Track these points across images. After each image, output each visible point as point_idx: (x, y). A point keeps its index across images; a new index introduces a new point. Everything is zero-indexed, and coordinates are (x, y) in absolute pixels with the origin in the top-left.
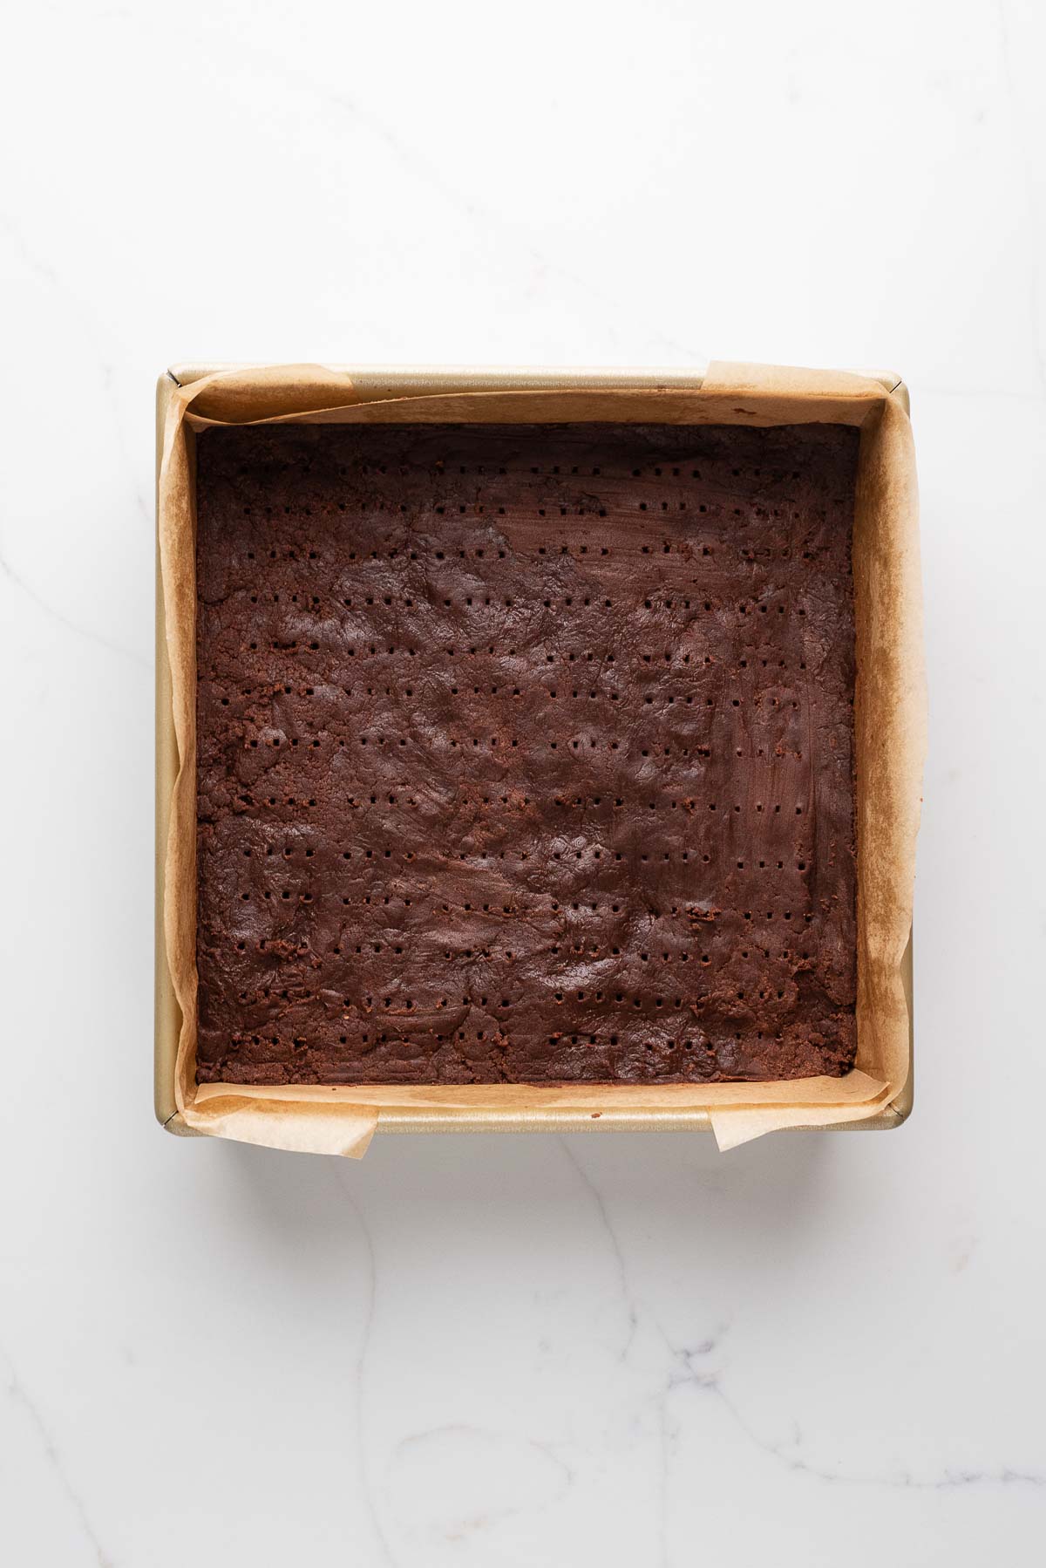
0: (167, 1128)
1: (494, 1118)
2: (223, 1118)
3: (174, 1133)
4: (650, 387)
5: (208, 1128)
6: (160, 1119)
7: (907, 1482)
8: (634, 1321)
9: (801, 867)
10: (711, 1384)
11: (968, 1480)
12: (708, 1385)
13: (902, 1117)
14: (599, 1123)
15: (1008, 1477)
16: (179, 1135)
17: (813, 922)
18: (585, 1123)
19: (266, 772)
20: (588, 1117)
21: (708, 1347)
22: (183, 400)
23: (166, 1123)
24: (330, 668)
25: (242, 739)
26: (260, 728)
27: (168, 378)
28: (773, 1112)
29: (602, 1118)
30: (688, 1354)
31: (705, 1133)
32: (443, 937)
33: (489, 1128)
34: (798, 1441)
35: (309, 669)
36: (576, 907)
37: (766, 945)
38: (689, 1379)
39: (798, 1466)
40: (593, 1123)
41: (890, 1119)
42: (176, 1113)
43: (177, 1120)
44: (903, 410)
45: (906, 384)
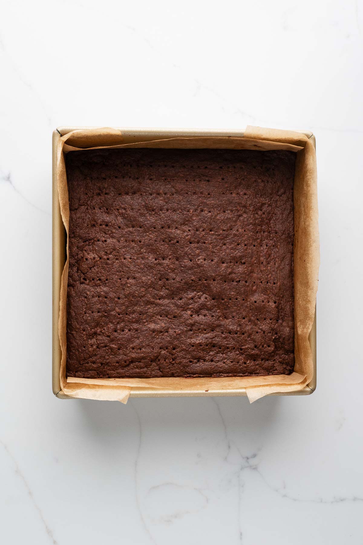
0: (57, 396)
1: (171, 392)
2: (77, 391)
3: (59, 398)
4: (225, 137)
5: (72, 395)
6: (54, 393)
7: (321, 501)
8: (229, 447)
9: (275, 303)
10: (255, 468)
11: (342, 500)
12: (254, 469)
13: (313, 391)
14: (208, 393)
15: (355, 499)
16: (61, 398)
17: (279, 321)
18: (203, 394)
19: (90, 269)
20: (204, 392)
21: (254, 456)
22: (63, 141)
23: (56, 394)
24: (112, 233)
25: (82, 258)
26: (88, 254)
27: (56, 131)
28: (267, 388)
29: (209, 391)
30: (248, 458)
31: (244, 397)
32: (152, 326)
33: (170, 395)
34: (285, 488)
35: (105, 233)
36: (198, 315)
37: (264, 329)
38: (248, 467)
39: (285, 496)
40: (206, 394)
41: (308, 391)
42: (60, 390)
43: (61, 393)
44: (313, 145)
45: (314, 135)
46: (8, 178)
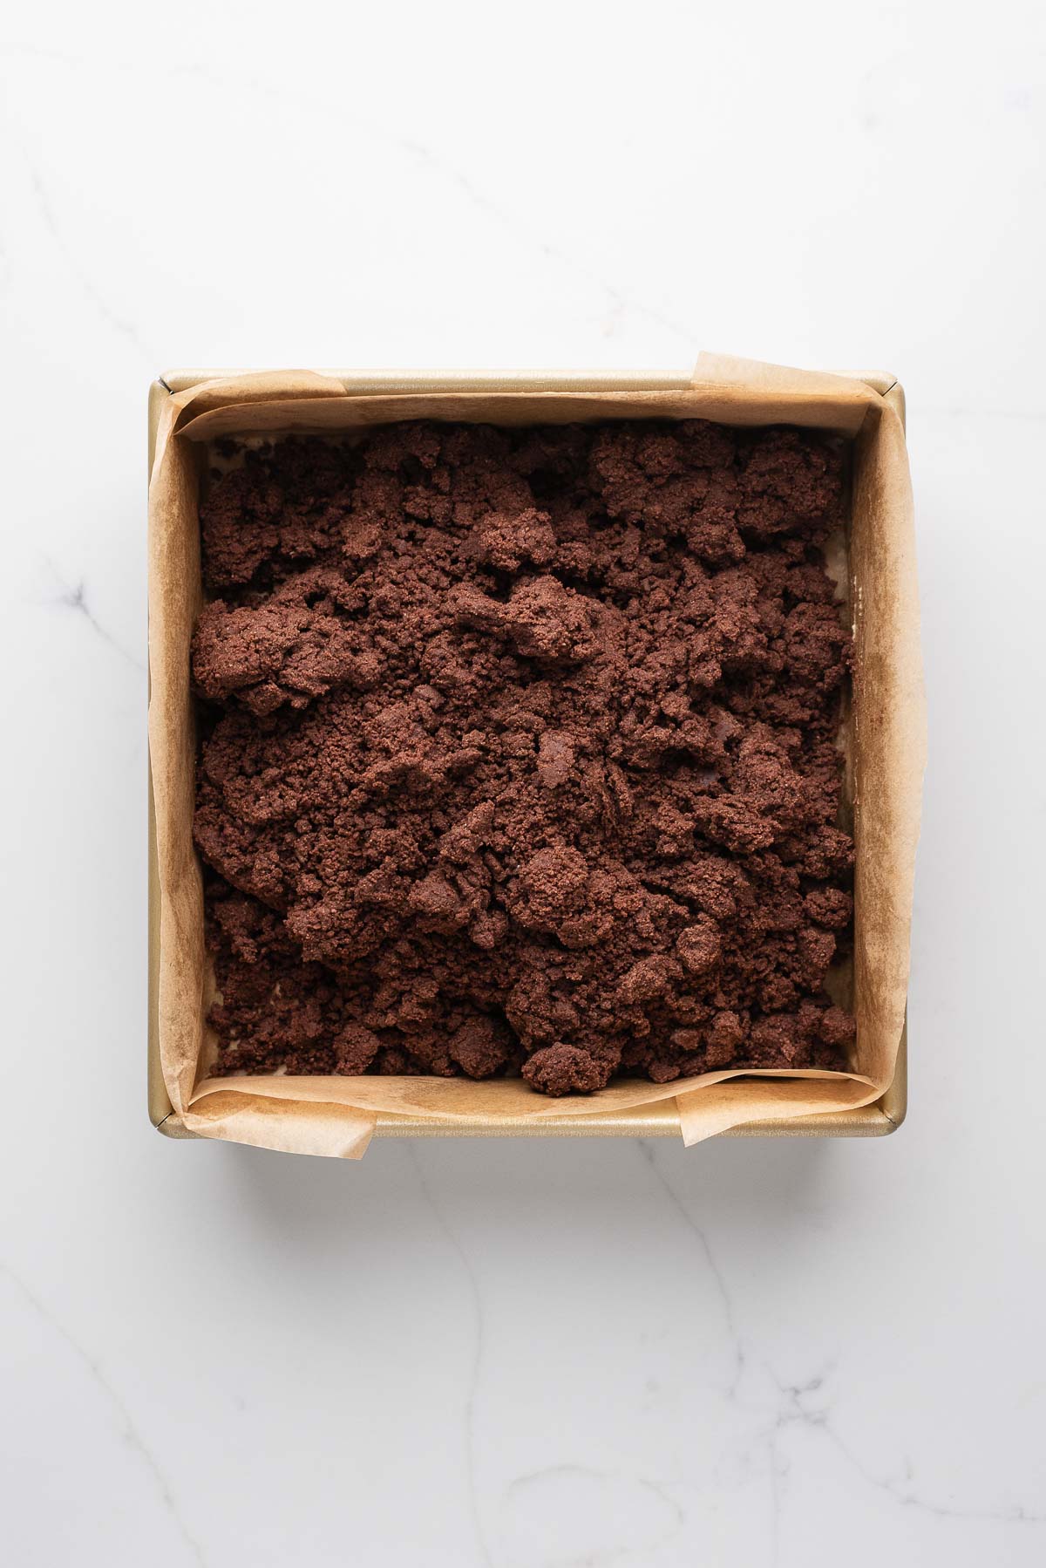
0: (163, 1131)
2: (222, 1120)
3: (168, 1136)
5: (207, 1130)
6: (154, 1122)
7: (1022, 1516)
8: (741, 1359)
10: (821, 1422)
12: (818, 1423)
13: (895, 1125)
16: (173, 1137)
21: (816, 1384)
23: (159, 1125)
27: (159, 385)
30: (797, 1392)
31: (675, 1136)
34: (910, 1476)
38: (798, 1416)
39: (911, 1501)
41: (882, 1125)
42: (171, 1114)
43: (171, 1122)
44: (896, 412)
45: (902, 384)
46: (78, 600)
